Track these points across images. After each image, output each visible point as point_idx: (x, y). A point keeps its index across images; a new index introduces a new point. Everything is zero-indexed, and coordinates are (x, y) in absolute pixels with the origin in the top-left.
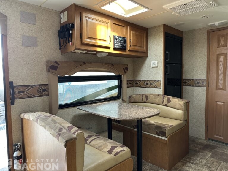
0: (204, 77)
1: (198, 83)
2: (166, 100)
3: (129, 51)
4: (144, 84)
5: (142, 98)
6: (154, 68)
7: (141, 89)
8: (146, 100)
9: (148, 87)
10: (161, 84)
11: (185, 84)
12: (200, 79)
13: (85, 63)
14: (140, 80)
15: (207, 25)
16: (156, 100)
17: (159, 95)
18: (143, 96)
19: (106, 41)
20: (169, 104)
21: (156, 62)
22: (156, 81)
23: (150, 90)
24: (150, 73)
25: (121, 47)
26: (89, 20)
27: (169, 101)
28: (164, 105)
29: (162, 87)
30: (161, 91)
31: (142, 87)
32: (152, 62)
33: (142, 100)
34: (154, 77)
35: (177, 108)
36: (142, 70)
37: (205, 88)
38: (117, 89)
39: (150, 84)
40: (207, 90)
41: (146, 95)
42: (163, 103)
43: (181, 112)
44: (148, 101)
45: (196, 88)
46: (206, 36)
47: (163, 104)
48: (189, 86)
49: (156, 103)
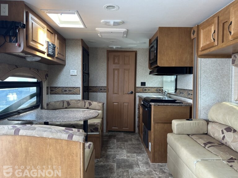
0: (105, 85)
1: (101, 89)
2: (87, 104)
3: (56, 58)
4: (62, 91)
5: (62, 104)
6: (73, 76)
7: (58, 96)
8: (68, 106)
9: (67, 94)
10: (80, 91)
11: (91, 90)
12: (102, 87)
13: (17, 67)
14: (57, 87)
15: (108, 47)
16: (78, 104)
17: (79, 100)
18: (63, 103)
19: (43, 45)
20: (90, 106)
21: (76, 71)
22: (75, 88)
23: (69, 96)
24: (68, 80)
25: (52, 54)
26: (34, 22)
27: (90, 104)
28: (86, 108)
29: (81, 93)
30: (80, 97)
31: (59, 94)
32: (71, 71)
33: (63, 107)
34: (73, 84)
35: (97, 109)
36: (59, 77)
37: (105, 94)
38: (35, 97)
39: (69, 91)
40: (107, 95)
41: (67, 101)
42: (85, 106)
43: (100, 112)
44: (70, 106)
45: (99, 93)
46: (106, 54)
47: (84, 108)
48: (94, 92)
49: (79, 107)
